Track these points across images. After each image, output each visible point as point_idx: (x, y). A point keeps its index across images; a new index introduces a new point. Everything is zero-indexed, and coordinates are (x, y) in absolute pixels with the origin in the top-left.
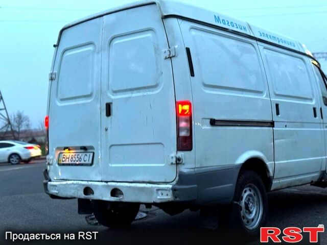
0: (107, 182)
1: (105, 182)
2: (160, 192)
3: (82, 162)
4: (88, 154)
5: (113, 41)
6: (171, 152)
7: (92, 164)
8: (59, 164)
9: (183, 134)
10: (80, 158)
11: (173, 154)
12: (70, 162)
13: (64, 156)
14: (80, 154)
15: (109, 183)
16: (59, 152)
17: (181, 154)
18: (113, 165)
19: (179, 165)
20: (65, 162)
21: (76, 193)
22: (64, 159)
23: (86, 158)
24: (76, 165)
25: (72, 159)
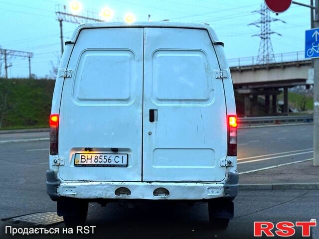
0: (150, 182)
1: (147, 182)
2: (210, 190)
3: (113, 163)
4: (120, 156)
5: (157, 53)
6: (222, 157)
7: (127, 166)
8: (76, 165)
9: (232, 142)
10: (109, 159)
11: (224, 158)
12: (93, 163)
13: (83, 157)
14: (109, 156)
15: (153, 184)
16: (74, 153)
17: (231, 158)
18: (157, 167)
19: (229, 168)
20: (85, 163)
21: (104, 194)
22: (83, 160)
23: (117, 159)
24: (104, 166)
25: (96, 160)
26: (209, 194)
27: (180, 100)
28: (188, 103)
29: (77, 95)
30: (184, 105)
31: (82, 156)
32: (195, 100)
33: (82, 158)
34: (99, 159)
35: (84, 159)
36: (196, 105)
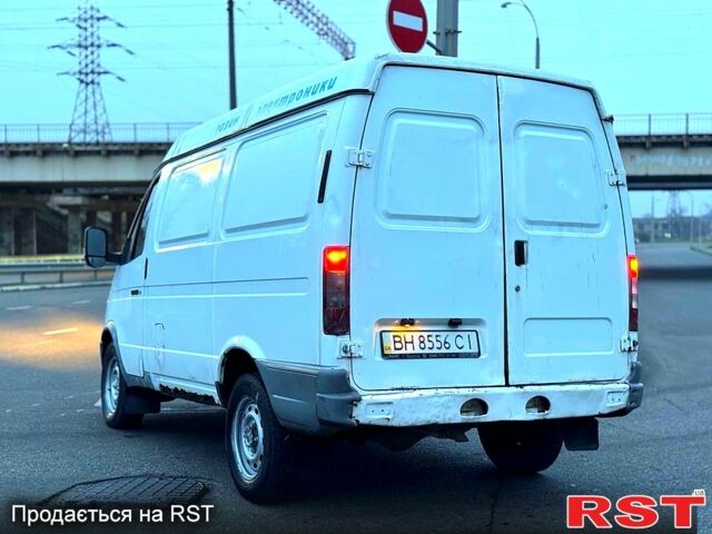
0: (521, 386)
1: (517, 386)
2: (610, 396)
3: (454, 350)
4: (465, 335)
6: (623, 333)
7: (479, 354)
8: (385, 356)
9: (635, 305)
10: (445, 343)
11: (626, 335)
12: (418, 351)
13: (397, 339)
14: (443, 335)
15: (526, 389)
16: (378, 329)
17: (634, 335)
18: (530, 355)
20: (403, 351)
21: (441, 414)
22: (398, 345)
23: (460, 342)
24: (439, 356)
25: (422, 346)
26: (608, 405)
27: (561, 225)
28: (572, 231)
29: (384, 205)
30: (566, 233)
31: (394, 337)
32: (582, 225)
33: (395, 342)
34: (426, 342)
35: (400, 342)
36: (585, 235)
